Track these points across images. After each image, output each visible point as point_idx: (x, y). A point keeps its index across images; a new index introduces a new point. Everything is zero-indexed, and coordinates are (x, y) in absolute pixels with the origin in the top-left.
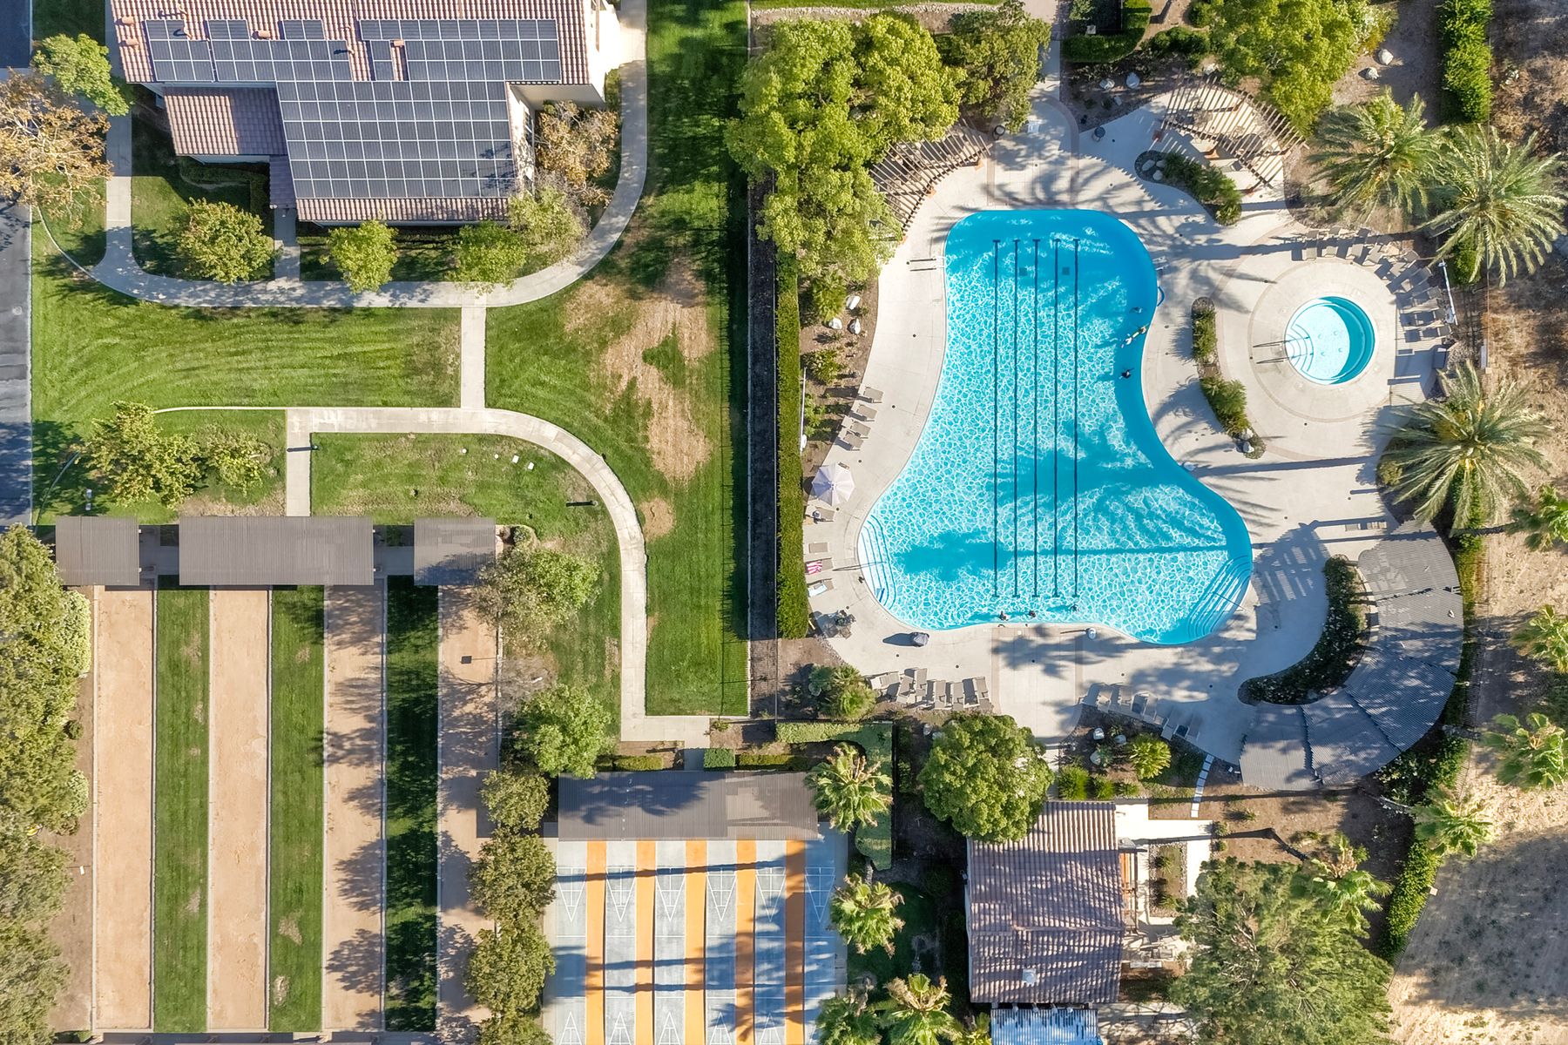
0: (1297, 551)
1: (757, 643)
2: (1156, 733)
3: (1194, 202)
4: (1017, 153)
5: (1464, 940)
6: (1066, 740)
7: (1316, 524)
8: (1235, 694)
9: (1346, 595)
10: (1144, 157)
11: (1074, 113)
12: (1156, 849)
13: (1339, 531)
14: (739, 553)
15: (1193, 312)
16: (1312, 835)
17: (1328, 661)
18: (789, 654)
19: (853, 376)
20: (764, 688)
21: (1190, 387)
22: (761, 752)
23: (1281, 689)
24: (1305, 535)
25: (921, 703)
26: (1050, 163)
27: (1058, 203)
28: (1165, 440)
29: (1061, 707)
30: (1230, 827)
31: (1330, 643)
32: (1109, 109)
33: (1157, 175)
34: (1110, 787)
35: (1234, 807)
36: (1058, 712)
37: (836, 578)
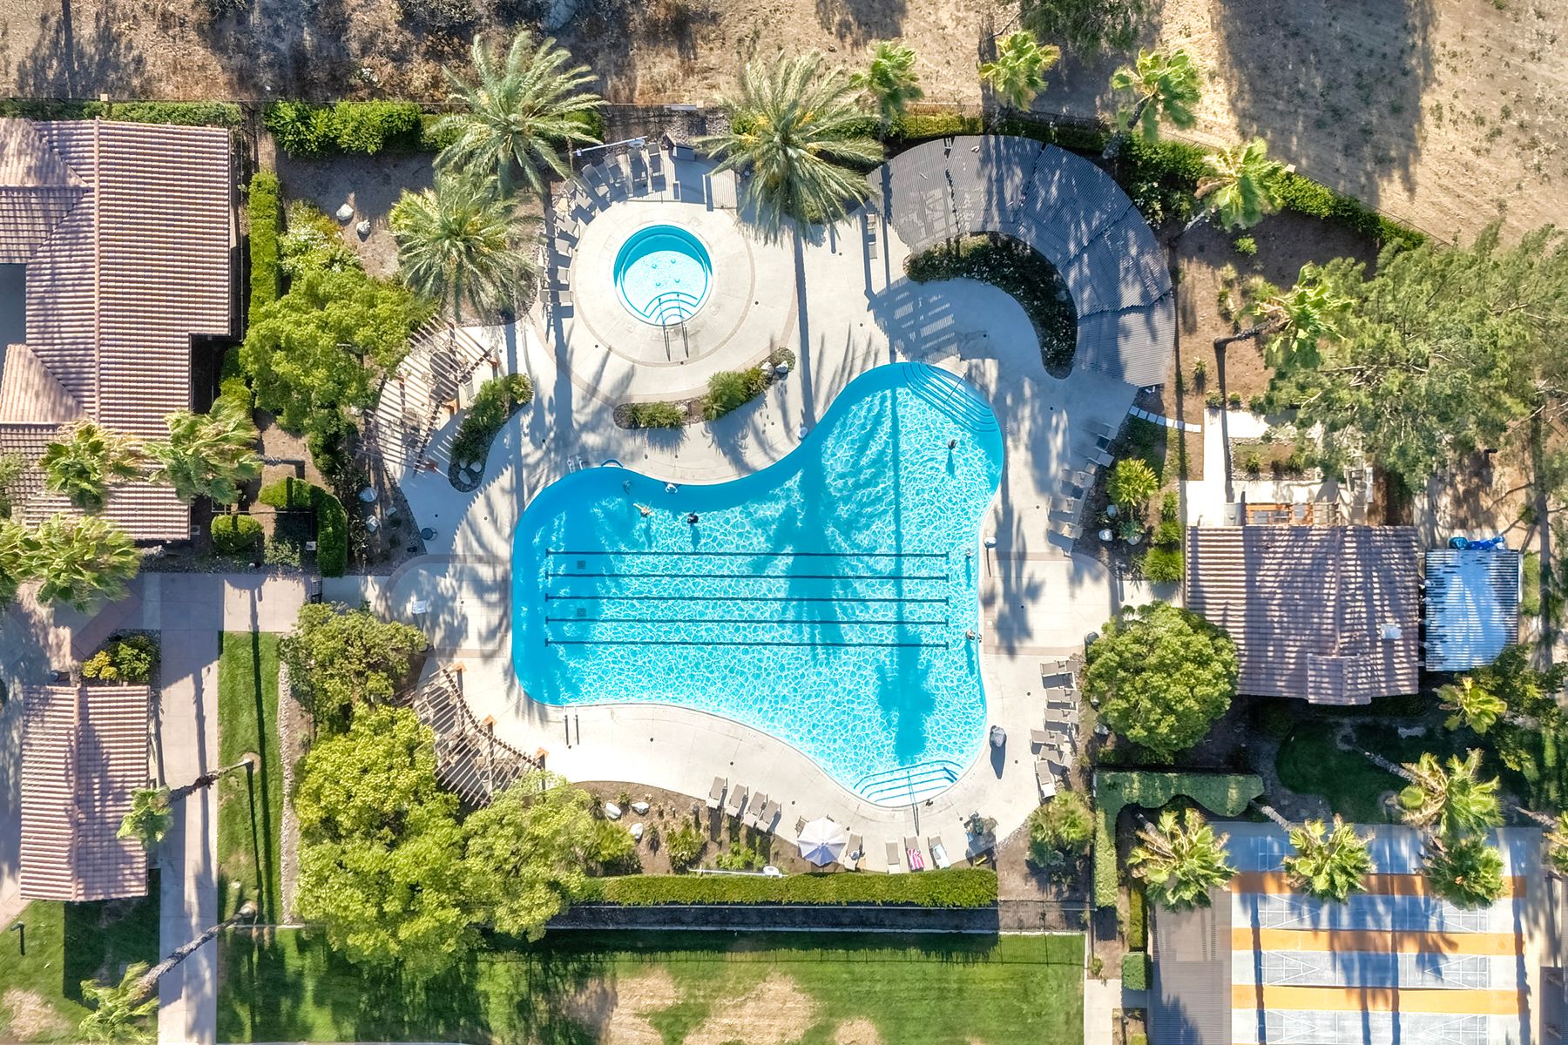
0: (899, 313)
1: (1002, 924)
2: (1105, 474)
3: (507, 426)
4: (449, 625)
5: (1343, 128)
6: (1112, 571)
7: (868, 292)
8: (1060, 382)
9: (950, 261)
10: (455, 482)
11: (404, 560)
12: (1237, 473)
13: (877, 266)
14: (899, 943)
15: (630, 427)
16: (1222, 298)
17: (1025, 280)
18: (1015, 886)
19: (696, 813)
20: (1053, 916)
21: (715, 433)
22: (1127, 921)
23: (1055, 332)
24: (880, 305)
25: (1070, 736)
26: (460, 588)
27: (505, 580)
28: (774, 460)
29: (1075, 579)
30: (1212, 389)
31: (1004, 277)
32: (400, 521)
33: (476, 467)
34: (1167, 525)
35: (1189, 384)
36: (1081, 582)
37: (927, 832)
